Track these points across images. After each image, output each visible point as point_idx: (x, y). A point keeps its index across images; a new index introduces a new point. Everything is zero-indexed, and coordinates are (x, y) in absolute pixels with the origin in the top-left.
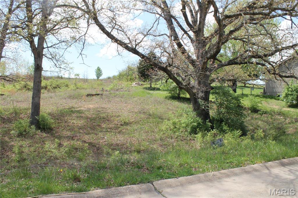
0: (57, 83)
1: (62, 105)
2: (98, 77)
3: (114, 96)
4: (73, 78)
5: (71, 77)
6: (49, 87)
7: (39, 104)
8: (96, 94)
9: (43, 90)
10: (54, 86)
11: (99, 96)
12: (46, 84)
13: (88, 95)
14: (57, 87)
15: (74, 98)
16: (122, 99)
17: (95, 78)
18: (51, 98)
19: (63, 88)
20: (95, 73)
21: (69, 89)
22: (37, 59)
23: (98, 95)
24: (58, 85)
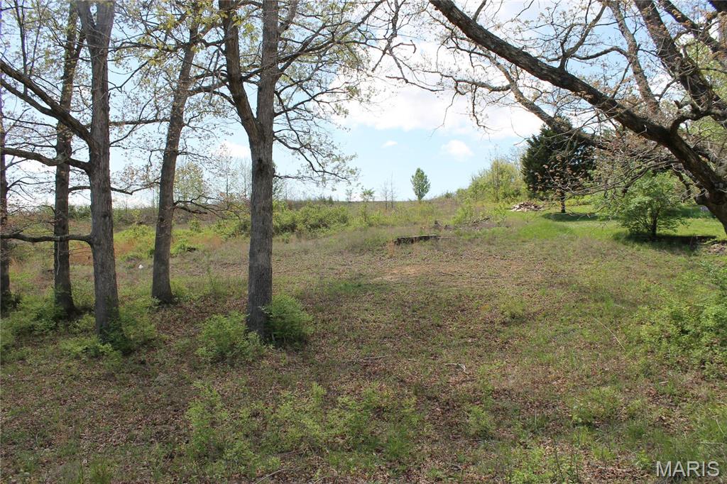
0: (320, 216)
1: (332, 269)
2: (420, 196)
3: (469, 240)
4: (358, 203)
5: (354, 200)
6: (300, 226)
7: (268, 271)
8: (421, 238)
9: (287, 234)
10: (312, 221)
11: (429, 242)
12: (293, 219)
13: (399, 241)
14: (321, 224)
15: (362, 252)
16: (493, 249)
17: (414, 197)
18: (306, 252)
19: (336, 227)
20: (411, 187)
21: (351, 228)
22: (258, 144)
23: (426, 238)
24: (321, 220)
